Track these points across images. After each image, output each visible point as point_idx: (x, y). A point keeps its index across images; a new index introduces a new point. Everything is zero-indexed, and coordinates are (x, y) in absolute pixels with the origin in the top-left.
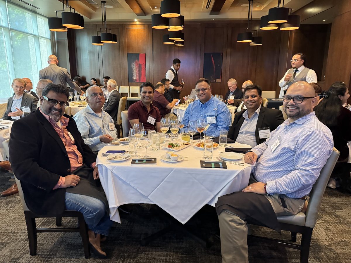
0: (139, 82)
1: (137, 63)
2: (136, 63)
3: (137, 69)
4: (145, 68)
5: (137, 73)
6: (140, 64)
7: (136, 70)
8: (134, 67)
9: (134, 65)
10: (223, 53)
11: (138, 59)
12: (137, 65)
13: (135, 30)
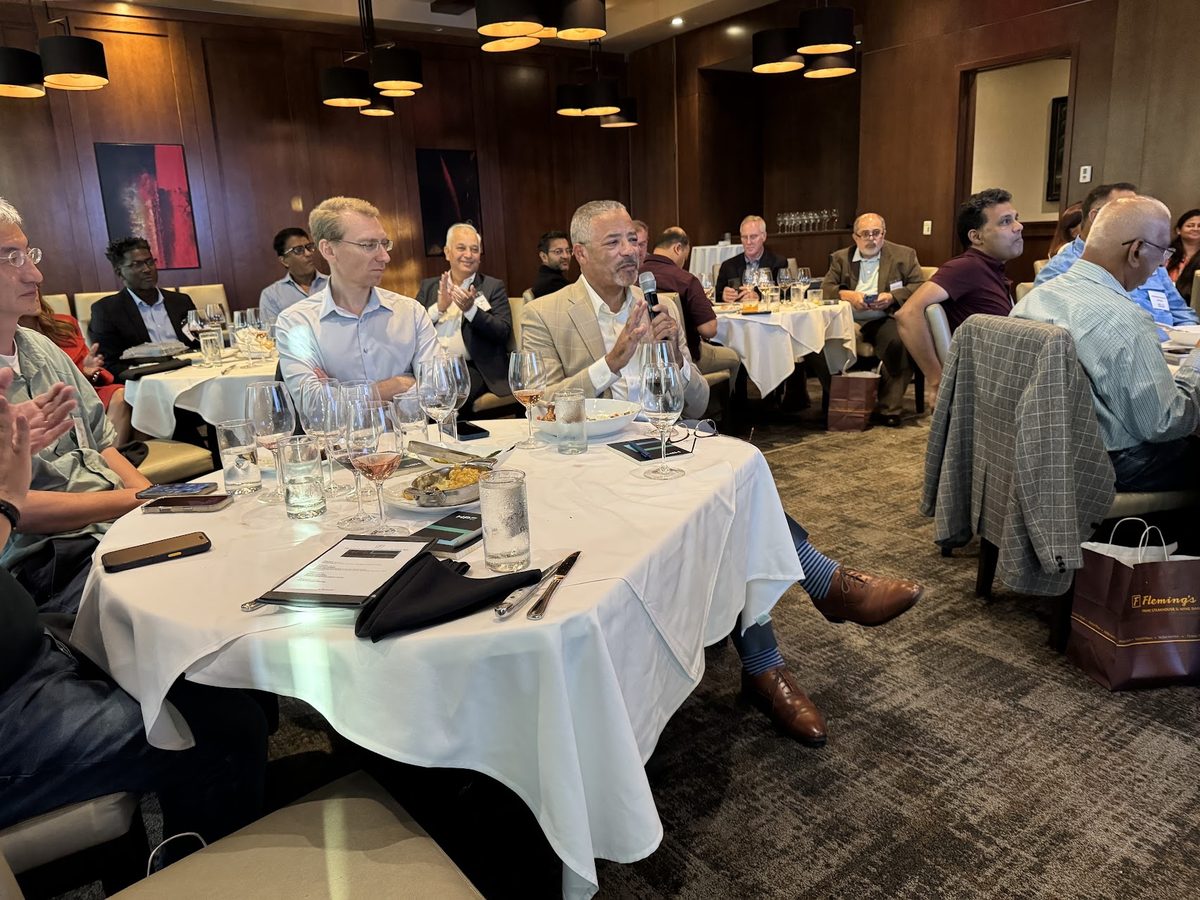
0: (167, 269)
1: (148, 186)
2: (144, 185)
3: (151, 211)
4: (189, 209)
5: (154, 230)
6: (161, 191)
7: (147, 218)
8: (136, 202)
9: (132, 194)
10: (476, 152)
11: (152, 171)
12: (151, 192)
13: (119, 44)
